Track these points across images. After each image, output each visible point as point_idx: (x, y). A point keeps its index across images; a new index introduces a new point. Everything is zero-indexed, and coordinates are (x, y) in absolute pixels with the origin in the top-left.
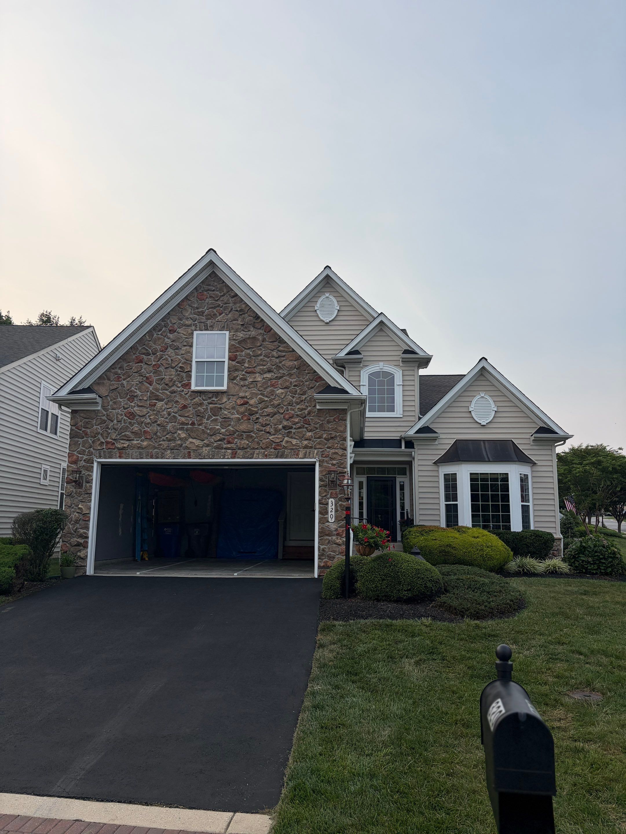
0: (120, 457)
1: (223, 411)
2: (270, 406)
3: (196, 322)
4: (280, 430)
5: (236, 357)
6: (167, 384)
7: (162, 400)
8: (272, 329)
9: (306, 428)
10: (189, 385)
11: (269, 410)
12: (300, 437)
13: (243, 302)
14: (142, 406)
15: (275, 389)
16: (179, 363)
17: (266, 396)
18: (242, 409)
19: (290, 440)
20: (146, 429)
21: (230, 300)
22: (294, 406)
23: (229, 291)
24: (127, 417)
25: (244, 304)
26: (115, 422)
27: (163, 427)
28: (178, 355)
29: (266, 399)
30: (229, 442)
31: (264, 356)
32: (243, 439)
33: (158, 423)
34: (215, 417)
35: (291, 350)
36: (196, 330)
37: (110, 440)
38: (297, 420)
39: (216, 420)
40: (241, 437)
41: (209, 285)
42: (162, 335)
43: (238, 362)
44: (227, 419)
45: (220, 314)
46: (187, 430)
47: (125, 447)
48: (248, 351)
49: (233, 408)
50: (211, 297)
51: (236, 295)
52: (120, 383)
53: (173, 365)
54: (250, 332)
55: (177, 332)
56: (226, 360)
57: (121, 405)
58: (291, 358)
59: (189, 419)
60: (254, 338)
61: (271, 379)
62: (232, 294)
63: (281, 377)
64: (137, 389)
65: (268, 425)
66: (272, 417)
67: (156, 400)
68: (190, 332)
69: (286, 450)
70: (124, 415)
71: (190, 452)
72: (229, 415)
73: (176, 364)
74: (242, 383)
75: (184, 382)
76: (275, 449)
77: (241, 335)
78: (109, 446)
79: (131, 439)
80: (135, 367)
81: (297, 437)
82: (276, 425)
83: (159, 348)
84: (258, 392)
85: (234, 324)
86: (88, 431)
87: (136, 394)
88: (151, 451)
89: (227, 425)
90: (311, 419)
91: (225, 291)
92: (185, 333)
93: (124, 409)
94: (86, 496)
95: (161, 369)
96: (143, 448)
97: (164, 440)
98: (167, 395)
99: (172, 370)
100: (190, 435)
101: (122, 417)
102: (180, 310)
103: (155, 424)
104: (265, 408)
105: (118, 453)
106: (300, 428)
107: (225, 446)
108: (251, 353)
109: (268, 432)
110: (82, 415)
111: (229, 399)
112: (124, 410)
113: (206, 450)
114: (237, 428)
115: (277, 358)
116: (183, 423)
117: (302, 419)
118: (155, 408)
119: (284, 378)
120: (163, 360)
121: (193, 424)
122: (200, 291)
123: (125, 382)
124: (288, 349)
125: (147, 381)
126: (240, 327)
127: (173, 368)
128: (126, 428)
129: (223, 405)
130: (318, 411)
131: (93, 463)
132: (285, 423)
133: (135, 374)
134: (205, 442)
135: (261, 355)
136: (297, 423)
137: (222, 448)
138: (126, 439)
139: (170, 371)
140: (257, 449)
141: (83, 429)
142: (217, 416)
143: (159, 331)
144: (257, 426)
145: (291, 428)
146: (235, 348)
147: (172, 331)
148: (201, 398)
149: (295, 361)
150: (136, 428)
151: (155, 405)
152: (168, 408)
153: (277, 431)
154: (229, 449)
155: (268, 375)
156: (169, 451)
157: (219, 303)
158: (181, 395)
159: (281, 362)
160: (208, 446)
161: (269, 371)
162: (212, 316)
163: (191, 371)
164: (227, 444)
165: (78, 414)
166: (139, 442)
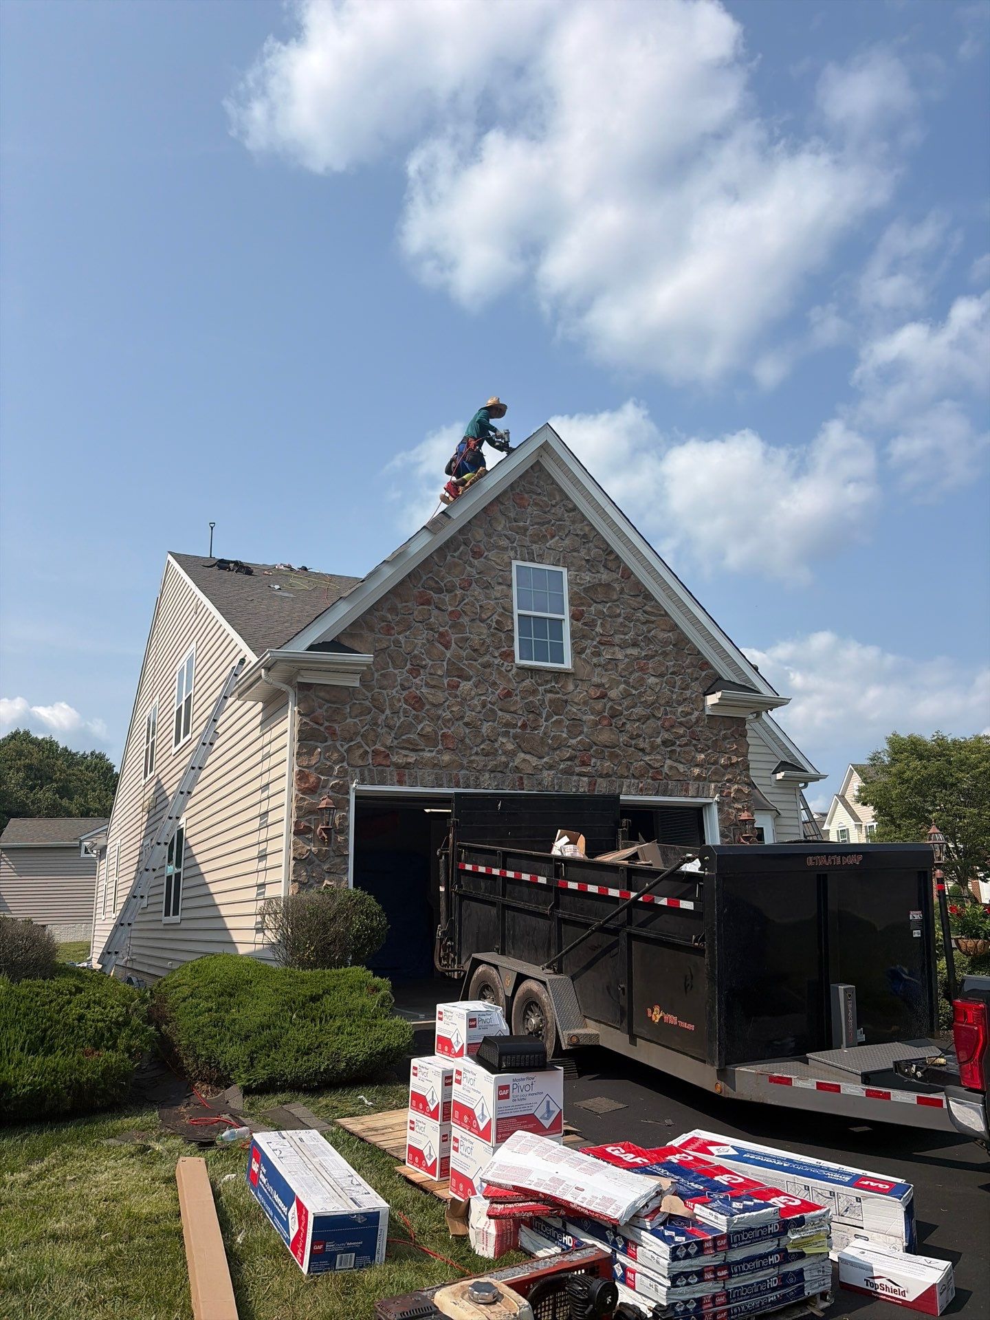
0: (401, 783)
1: (569, 707)
2: (639, 705)
3: (515, 545)
4: (658, 746)
5: (582, 613)
6: (475, 650)
7: (468, 679)
8: (632, 573)
9: (695, 746)
10: (509, 655)
11: (639, 710)
12: (687, 761)
13: (585, 523)
14: (434, 687)
15: (646, 676)
16: (493, 614)
17: (633, 687)
18: (599, 706)
19: (675, 764)
20: (445, 730)
21: (566, 516)
22: (675, 707)
23: (563, 500)
24: (410, 705)
25: (587, 525)
26: (388, 712)
27: (474, 729)
28: (489, 599)
29: (634, 692)
30: (584, 764)
31: (624, 618)
32: (604, 758)
33: (466, 720)
34: (557, 717)
35: (663, 612)
36: (516, 559)
37: (383, 749)
38: (681, 731)
39: (559, 722)
40: (600, 755)
41: (532, 483)
42: (460, 559)
43: (585, 624)
44: (577, 722)
45: (553, 537)
46: (515, 737)
47: (410, 763)
48: (600, 607)
49: (585, 703)
50: (536, 504)
51: (575, 508)
52: (392, 638)
53: (484, 616)
54: (600, 575)
55: (485, 558)
56: (566, 616)
57: (397, 680)
58: (663, 627)
59: (515, 716)
60: (608, 586)
61: (638, 659)
62: (570, 506)
63: (653, 657)
64: (423, 654)
65: (640, 736)
66: (643, 724)
67: (459, 677)
68: (507, 560)
69: (669, 782)
70: (402, 700)
71: (521, 778)
72: (579, 715)
73: (489, 614)
74: (595, 660)
75: (503, 650)
76: (654, 779)
77: (587, 577)
78: (380, 759)
79: (419, 747)
80: (418, 611)
81: (683, 760)
82: (651, 738)
83: (457, 581)
84: (620, 678)
85: (574, 557)
86: (336, 726)
87: (424, 663)
88: (455, 772)
89: (578, 733)
90: (700, 731)
91: (558, 498)
92: (498, 561)
93: (403, 690)
94: (338, 860)
95: (465, 620)
96: (441, 768)
97: (477, 754)
98: (478, 670)
99: (482, 625)
100: (520, 746)
101: (401, 704)
102: (489, 519)
103: (461, 723)
104: (633, 707)
105: (395, 774)
106: (686, 745)
107: (577, 769)
108: (605, 610)
109: (642, 750)
110: (322, 694)
111: (576, 687)
112: (402, 692)
113: (549, 775)
114: (594, 738)
115: (644, 623)
116: (507, 725)
117: (688, 731)
118: (458, 693)
119: (656, 658)
120: (465, 604)
121: (524, 726)
122: (518, 491)
123: (401, 637)
124: (658, 610)
125: (442, 641)
126: (584, 563)
127: (482, 621)
128: (408, 728)
129: (569, 696)
130: (708, 719)
131: (348, 793)
132: (666, 736)
133: (419, 624)
134: (545, 760)
135: (619, 615)
136: (682, 737)
137: (572, 774)
138: (411, 747)
139: (479, 627)
140: (627, 777)
141: (327, 724)
142: (561, 715)
143: (455, 551)
144: (624, 738)
145: (674, 744)
146: (581, 598)
147: (477, 554)
148: (533, 681)
149: (669, 631)
150: (426, 726)
151: (458, 686)
152: (480, 695)
153: (654, 747)
154: (585, 776)
155: (634, 651)
156: (487, 775)
157: (549, 516)
158: (500, 673)
159: (649, 631)
160: (551, 767)
161: (635, 645)
162: (540, 538)
163: (512, 630)
164: (580, 766)
165: (311, 691)
166: (434, 754)
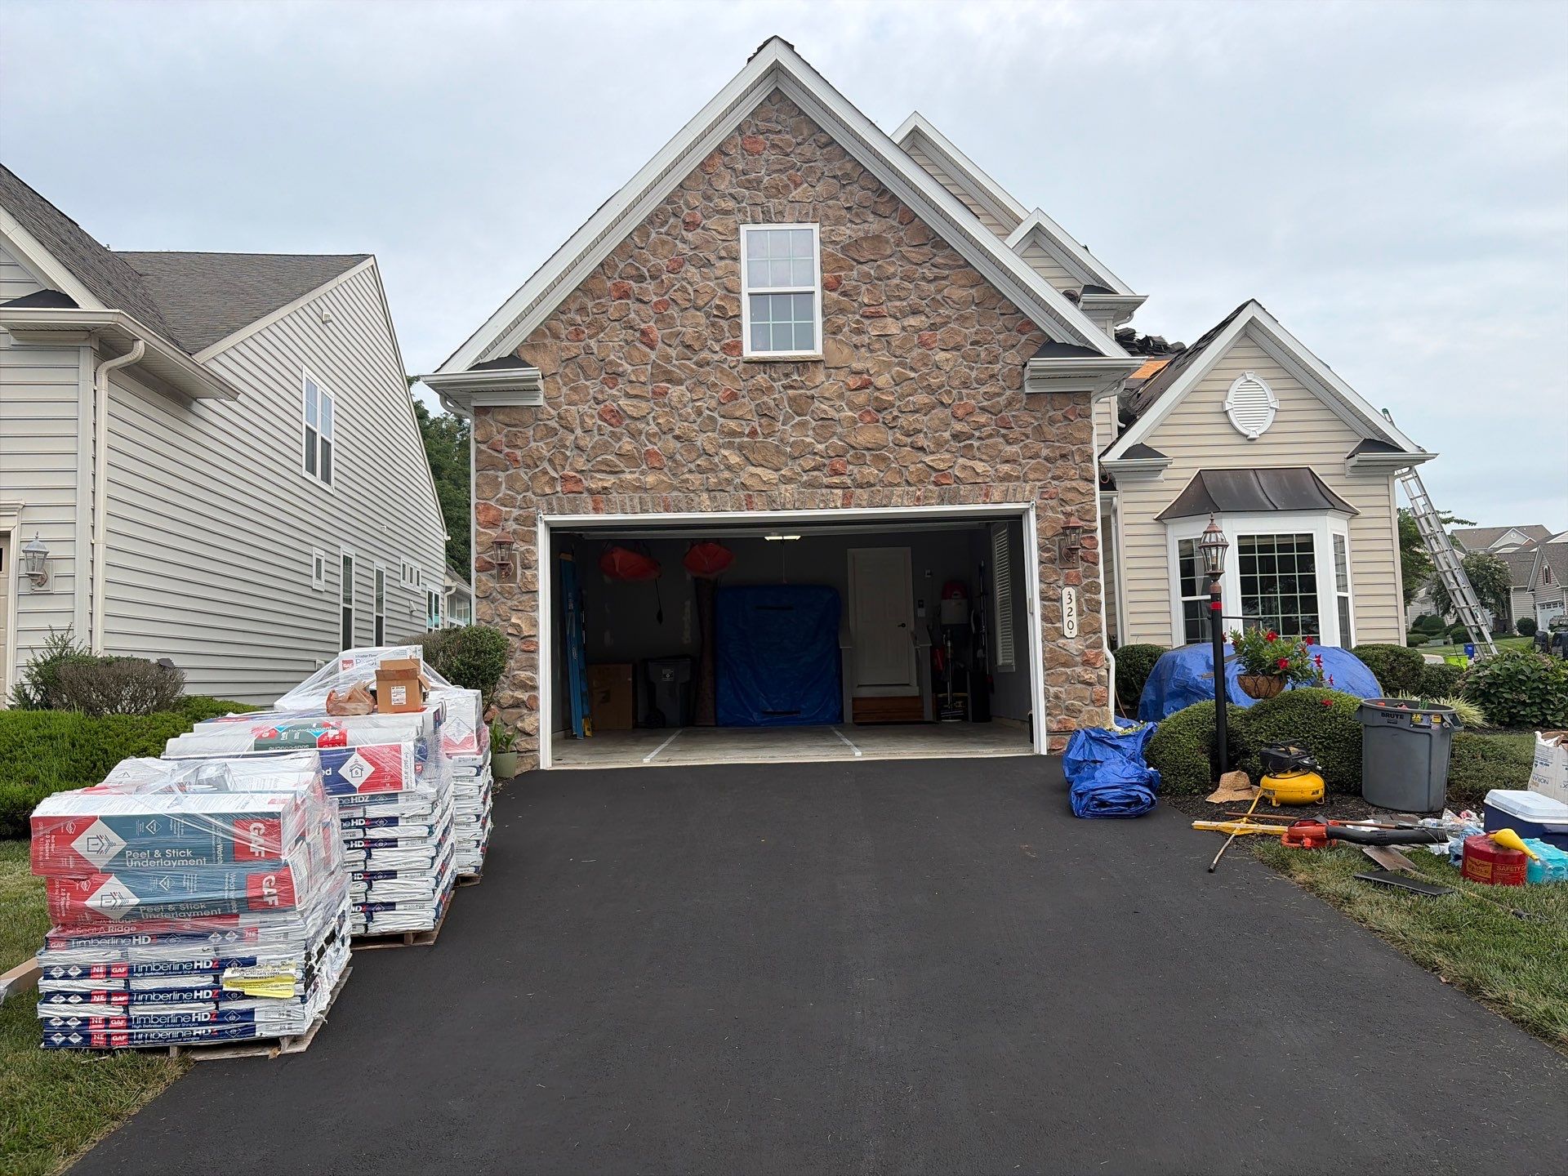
0: (596, 510)
1: (817, 404)
2: (920, 391)
3: (744, 204)
4: (947, 442)
5: (838, 280)
6: (688, 347)
7: (680, 382)
8: (916, 216)
9: (1004, 436)
10: (737, 347)
11: (921, 398)
12: (990, 457)
13: (847, 158)
14: (636, 396)
15: (930, 353)
16: (713, 298)
17: (912, 369)
18: (861, 398)
19: (970, 463)
20: (650, 447)
21: (818, 153)
22: (976, 388)
23: (814, 134)
24: (605, 421)
25: (850, 160)
26: (579, 431)
27: (686, 443)
28: (709, 279)
29: (913, 375)
30: (836, 473)
31: (901, 278)
32: (865, 464)
33: (677, 432)
34: (800, 418)
35: (962, 262)
36: (745, 222)
37: (573, 474)
38: (983, 419)
39: (803, 424)
40: (860, 460)
41: (769, 120)
42: (669, 235)
43: (844, 294)
44: (827, 423)
45: (797, 186)
46: (741, 448)
47: (606, 488)
48: (865, 268)
49: (841, 396)
50: (774, 146)
51: (832, 141)
52: (583, 344)
53: (700, 303)
54: (867, 225)
55: (703, 228)
56: (817, 288)
57: (589, 394)
58: (963, 282)
59: (744, 423)
60: (877, 238)
61: (921, 330)
62: (823, 140)
63: (942, 325)
64: (621, 359)
65: (920, 431)
66: (926, 415)
67: (669, 381)
68: (732, 226)
69: (961, 487)
70: (597, 417)
71: (750, 496)
72: (832, 413)
73: (706, 300)
74: (856, 339)
75: (727, 341)
76: (936, 484)
77: (846, 232)
78: (571, 486)
79: (619, 469)
80: (614, 307)
81: (984, 457)
82: (937, 432)
83: (663, 263)
84: (894, 358)
85: (829, 207)
86: (518, 453)
87: (621, 369)
88: (664, 494)
89: (828, 435)
90: (1013, 416)
91: (806, 132)
92: (720, 229)
93: (597, 404)
94: (525, 597)
95: (673, 311)
96: (646, 490)
97: (690, 471)
98: (692, 370)
99: (698, 313)
100: (747, 459)
101: (594, 421)
102: (707, 177)
103: (669, 436)
104: (911, 395)
105: (589, 500)
106: (990, 436)
107: (825, 480)
108: (872, 272)
109: (922, 449)
110: (501, 417)
111: (829, 376)
112: (596, 406)
113: (786, 490)
114: (851, 440)
115: (930, 281)
116: (731, 433)
117: (994, 417)
118: (666, 401)
119: (949, 325)
120: (675, 291)
121: (753, 433)
122: (749, 133)
123: (592, 343)
124: (955, 260)
125: (644, 340)
126: (843, 213)
127: (698, 309)
128: (605, 447)
129: (818, 390)
130: (1028, 398)
131: (535, 525)
132: (959, 427)
133: (616, 323)
134: (783, 472)
135: (894, 275)
136: (984, 426)
137: (821, 486)
138: (608, 469)
139: (694, 317)
140: (898, 485)
141: (507, 450)
142: (806, 415)
143: (662, 225)
144: (895, 435)
145: (971, 437)
146: (837, 260)
147: (690, 226)
148: (766, 376)
149: (972, 287)
150: (627, 444)
151: (667, 393)
152: (695, 400)
153: (940, 444)
154: (837, 488)
155: (912, 321)
156: (705, 496)
157: (793, 158)
158: (722, 371)
159: (939, 291)
160: (789, 481)
161: (915, 312)
162: (778, 191)
163: (738, 316)
164: (831, 476)
165: (490, 415)
166: (637, 475)
